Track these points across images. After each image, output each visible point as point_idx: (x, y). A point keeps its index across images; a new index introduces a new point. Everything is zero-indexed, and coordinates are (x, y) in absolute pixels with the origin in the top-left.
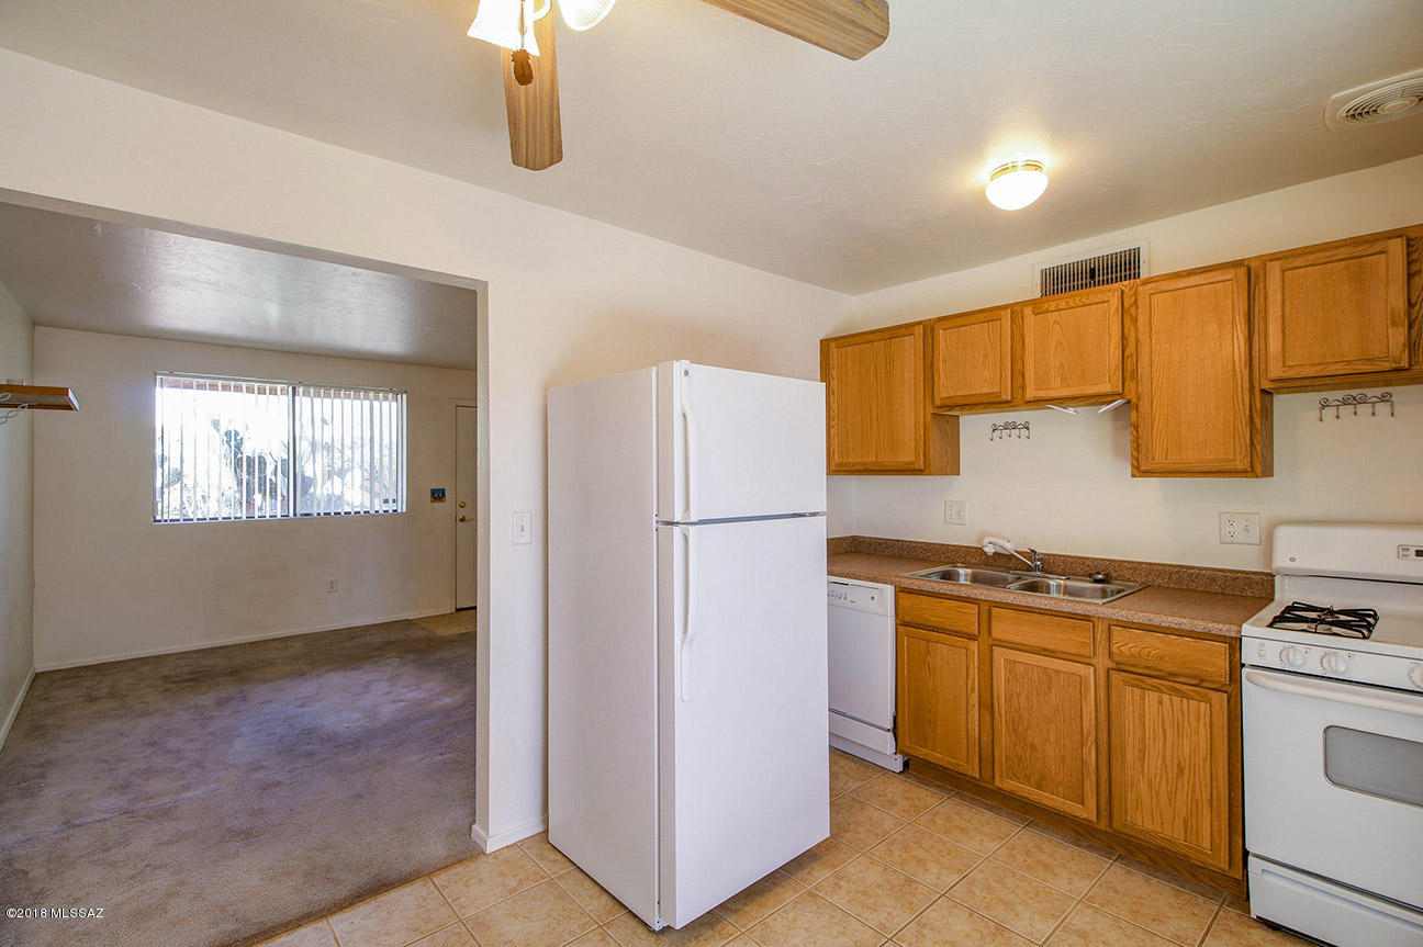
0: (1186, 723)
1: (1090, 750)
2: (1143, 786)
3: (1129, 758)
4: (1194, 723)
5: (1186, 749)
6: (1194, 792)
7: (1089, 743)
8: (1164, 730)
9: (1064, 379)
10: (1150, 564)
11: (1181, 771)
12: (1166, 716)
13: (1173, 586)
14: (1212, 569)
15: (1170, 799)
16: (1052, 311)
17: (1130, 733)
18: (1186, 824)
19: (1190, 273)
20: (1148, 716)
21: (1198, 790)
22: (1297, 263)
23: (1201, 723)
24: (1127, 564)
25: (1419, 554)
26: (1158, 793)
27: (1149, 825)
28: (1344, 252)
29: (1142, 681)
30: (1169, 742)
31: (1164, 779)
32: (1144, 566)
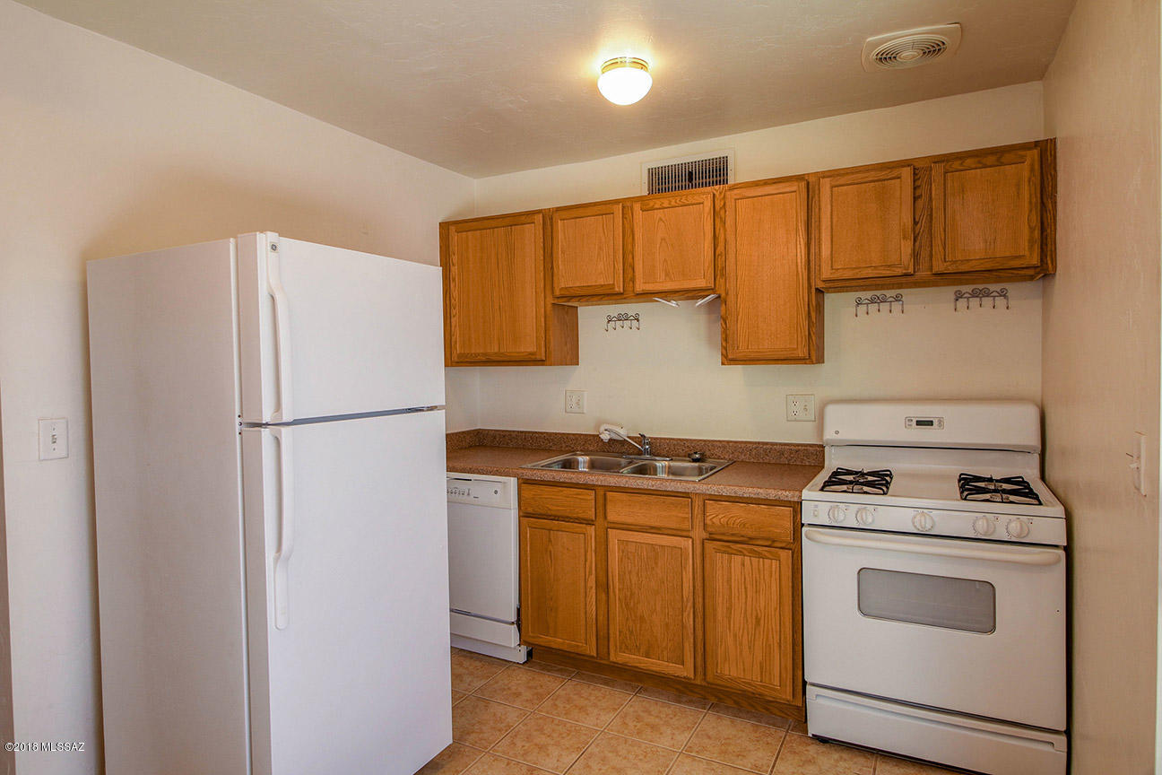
0: (762, 581)
1: (689, 613)
2: (730, 640)
3: (719, 617)
4: (767, 579)
5: (762, 603)
6: (767, 639)
7: (688, 609)
8: (746, 589)
9: (667, 275)
10: (736, 442)
11: (758, 622)
12: (747, 576)
13: (752, 460)
14: (781, 444)
15: (750, 648)
16: (657, 209)
17: (721, 595)
18: (761, 668)
19: (766, 183)
20: (733, 578)
21: (771, 636)
22: (842, 181)
23: (773, 579)
24: (718, 443)
25: (919, 423)
26: (741, 644)
27: (734, 673)
28: (872, 175)
29: (729, 547)
30: (749, 599)
31: (745, 631)
32: (731, 444)
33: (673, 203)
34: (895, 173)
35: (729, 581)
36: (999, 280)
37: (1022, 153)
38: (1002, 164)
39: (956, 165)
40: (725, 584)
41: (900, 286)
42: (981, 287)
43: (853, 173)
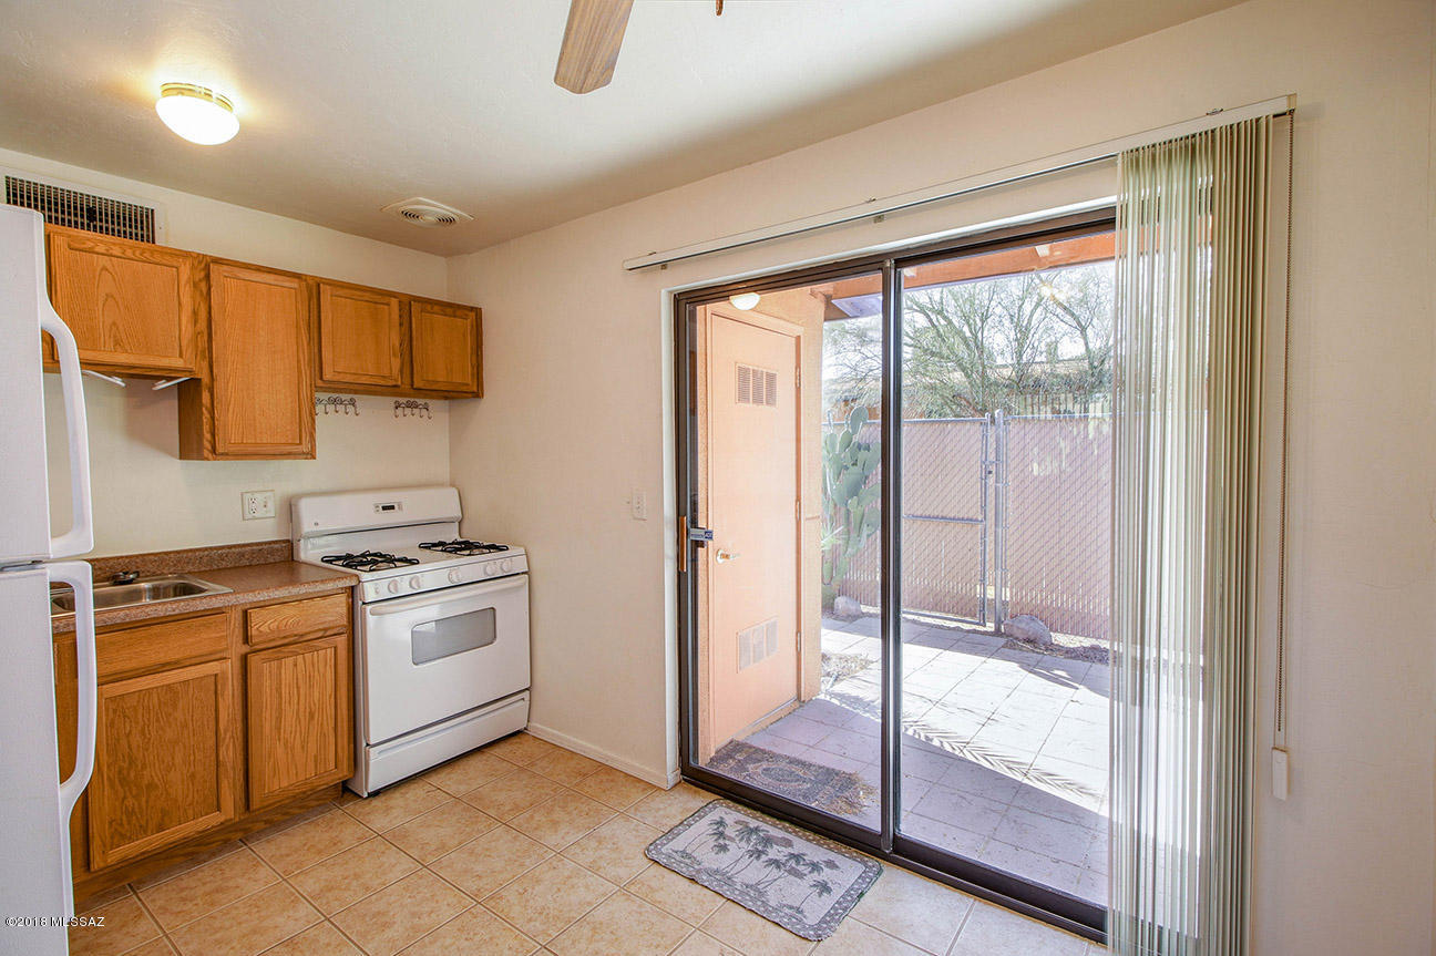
0: (316, 673)
1: (228, 746)
2: (280, 751)
3: (267, 730)
4: (322, 670)
5: (316, 694)
6: (322, 728)
7: (227, 740)
8: (298, 688)
9: (117, 343)
11: (312, 715)
12: (300, 677)
14: (239, 546)
15: (303, 747)
16: (98, 253)
17: (269, 707)
18: (316, 761)
19: (259, 269)
20: (283, 682)
21: (325, 723)
22: (341, 292)
23: (328, 667)
24: (152, 557)
25: (384, 508)
26: (293, 748)
27: (285, 784)
28: (367, 296)
29: (280, 652)
30: (302, 698)
31: (298, 734)
32: (172, 555)
33: (129, 253)
34: (386, 300)
35: (279, 690)
36: (425, 397)
37: (467, 312)
38: (455, 316)
39: (429, 307)
40: (274, 691)
41: (356, 392)
42: (412, 400)
43: (347, 288)
